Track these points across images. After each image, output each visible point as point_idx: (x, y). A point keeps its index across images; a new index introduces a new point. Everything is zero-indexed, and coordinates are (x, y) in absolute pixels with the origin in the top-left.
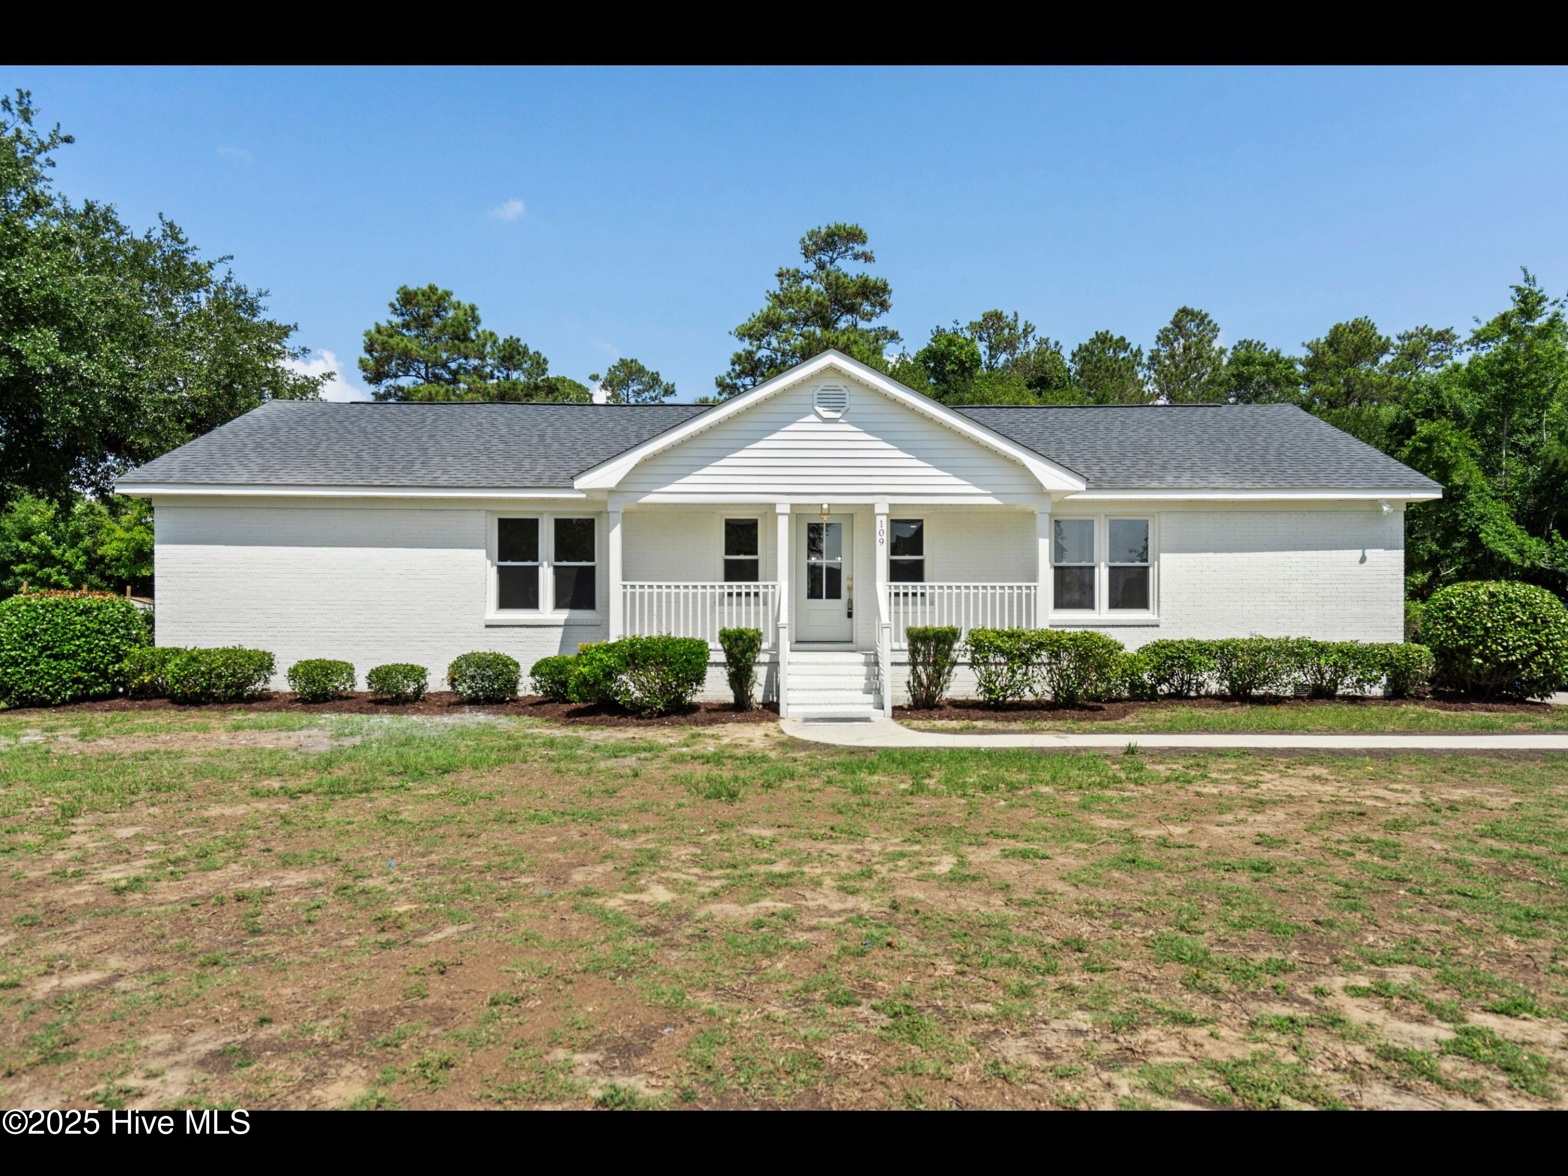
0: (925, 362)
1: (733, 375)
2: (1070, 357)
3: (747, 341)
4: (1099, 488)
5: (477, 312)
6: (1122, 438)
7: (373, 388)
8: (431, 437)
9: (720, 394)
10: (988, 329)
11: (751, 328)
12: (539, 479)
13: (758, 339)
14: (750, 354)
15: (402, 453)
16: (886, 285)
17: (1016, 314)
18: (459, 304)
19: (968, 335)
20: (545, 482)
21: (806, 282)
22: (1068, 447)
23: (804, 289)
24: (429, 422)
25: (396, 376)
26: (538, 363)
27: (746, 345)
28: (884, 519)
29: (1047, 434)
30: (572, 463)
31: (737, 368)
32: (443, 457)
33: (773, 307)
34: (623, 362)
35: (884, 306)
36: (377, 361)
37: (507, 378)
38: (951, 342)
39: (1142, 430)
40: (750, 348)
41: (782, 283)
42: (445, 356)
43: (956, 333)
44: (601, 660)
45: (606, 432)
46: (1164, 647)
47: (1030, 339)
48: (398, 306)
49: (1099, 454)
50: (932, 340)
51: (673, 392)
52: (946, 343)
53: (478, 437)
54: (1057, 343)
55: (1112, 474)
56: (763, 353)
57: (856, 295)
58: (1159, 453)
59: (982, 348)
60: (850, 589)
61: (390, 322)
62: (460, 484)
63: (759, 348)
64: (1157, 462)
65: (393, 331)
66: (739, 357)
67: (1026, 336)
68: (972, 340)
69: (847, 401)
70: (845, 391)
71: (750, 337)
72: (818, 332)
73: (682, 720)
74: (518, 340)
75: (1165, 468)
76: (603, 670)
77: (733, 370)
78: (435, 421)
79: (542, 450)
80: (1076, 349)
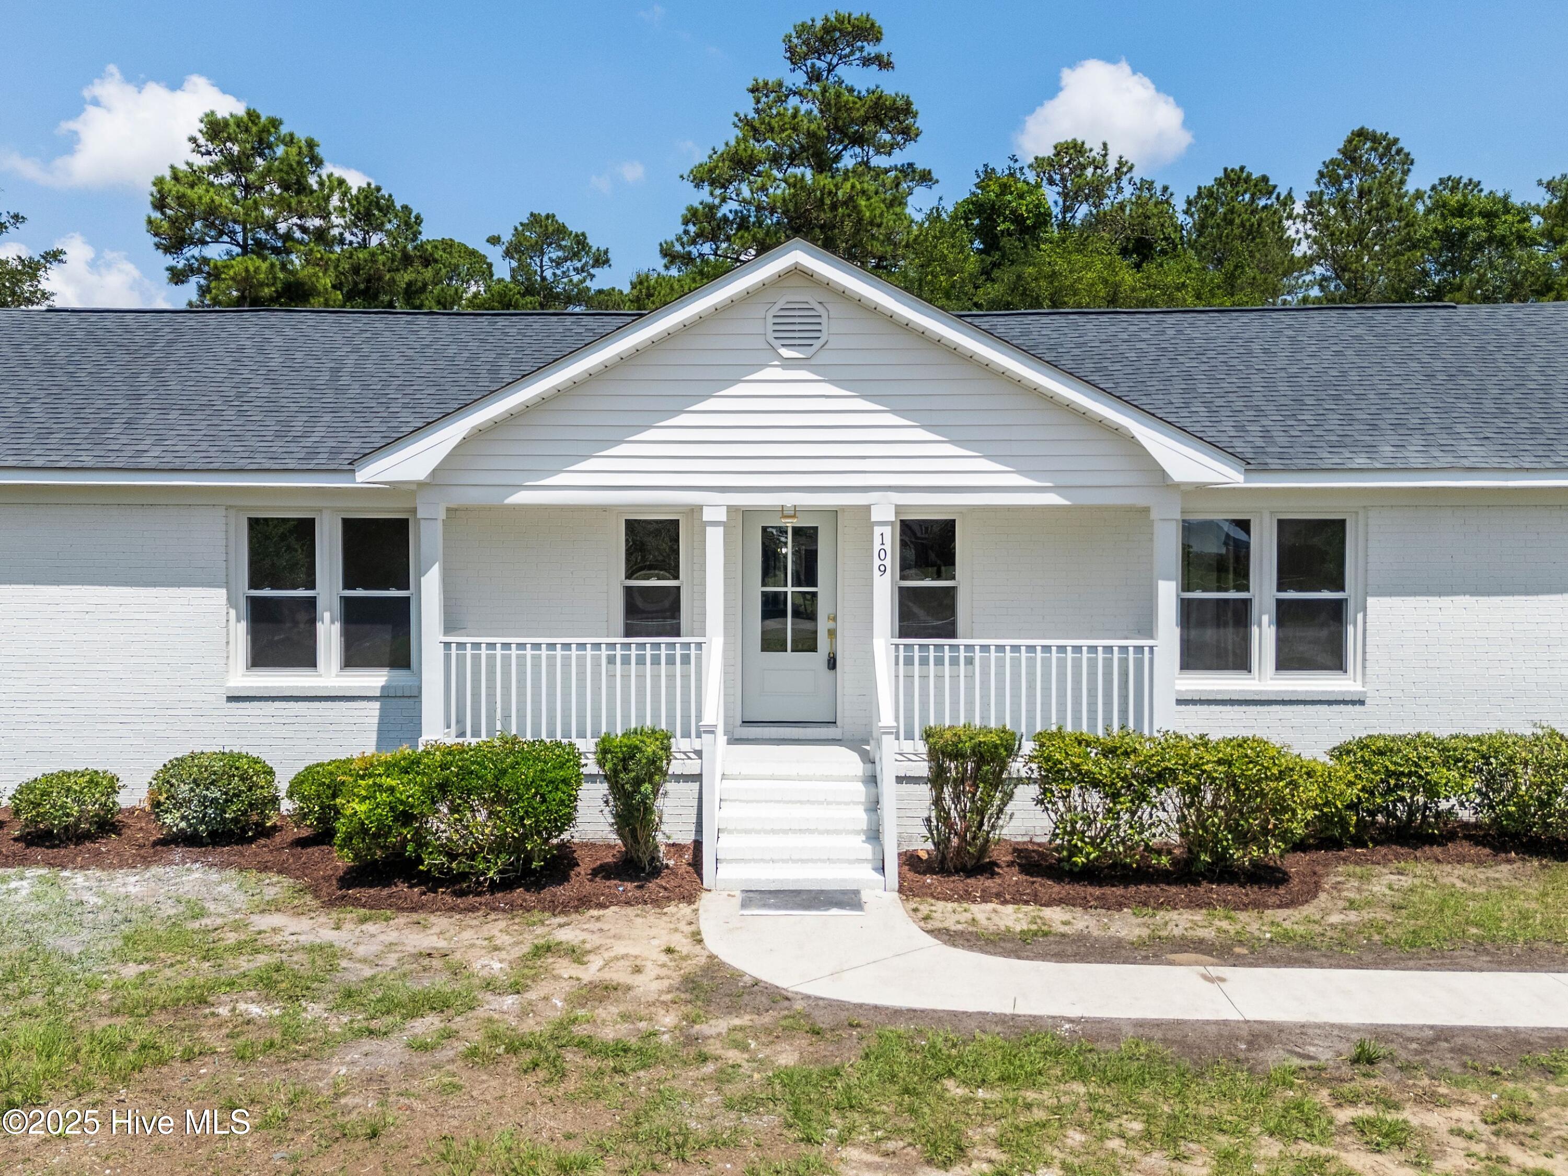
0: (967, 219)
1: (685, 239)
2: (1185, 207)
3: (707, 188)
4: (1264, 469)
5: (317, 150)
6: (1294, 370)
7: (169, 260)
8: (156, 372)
9: (667, 267)
10: (1061, 167)
11: (711, 171)
12: (312, 454)
13: (724, 187)
14: (711, 209)
15: (100, 403)
16: (909, 103)
17: (1105, 145)
18: (292, 135)
19: (1031, 177)
20: (322, 459)
21: (793, 101)
22: (1202, 388)
23: (791, 111)
24: (161, 343)
25: (204, 243)
26: (407, 224)
27: (704, 195)
28: (887, 531)
29: (1165, 362)
30: (375, 423)
31: (692, 229)
32: (165, 411)
33: (745, 139)
34: (535, 219)
35: (909, 134)
36: (173, 221)
37: (364, 245)
38: (1005, 188)
39: (1327, 354)
40: (710, 200)
41: (758, 102)
42: (268, 212)
43: (1012, 175)
44: (392, 790)
45: (442, 363)
46: (1381, 753)
47: (1124, 182)
48: (202, 141)
49: (1258, 399)
50: (978, 186)
51: (607, 261)
52: (997, 189)
53: (233, 372)
54: (1165, 189)
55: (1282, 440)
56: (728, 209)
57: (865, 121)
58: (1360, 397)
59: (1051, 196)
60: (832, 633)
61: (190, 165)
62: (178, 463)
63: (724, 200)
64: (1360, 415)
65: (195, 177)
66: (693, 212)
67: (1119, 179)
68: (1038, 186)
69: (824, 327)
70: (820, 310)
71: (712, 183)
72: (809, 174)
73: (531, 898)
74: (378, 189)
75: (1374, 427)
76: (392, 809)
77: (686, 232)
78: (171, 343)
79: (330, 397)
80: (1193, 194)
